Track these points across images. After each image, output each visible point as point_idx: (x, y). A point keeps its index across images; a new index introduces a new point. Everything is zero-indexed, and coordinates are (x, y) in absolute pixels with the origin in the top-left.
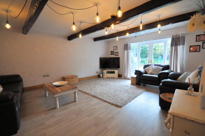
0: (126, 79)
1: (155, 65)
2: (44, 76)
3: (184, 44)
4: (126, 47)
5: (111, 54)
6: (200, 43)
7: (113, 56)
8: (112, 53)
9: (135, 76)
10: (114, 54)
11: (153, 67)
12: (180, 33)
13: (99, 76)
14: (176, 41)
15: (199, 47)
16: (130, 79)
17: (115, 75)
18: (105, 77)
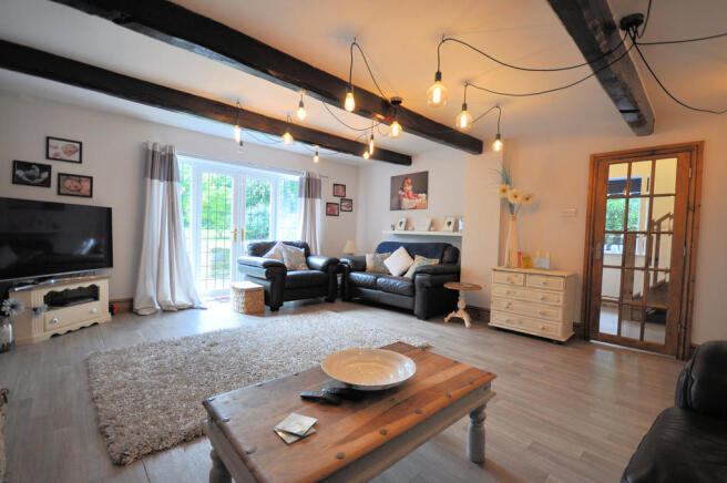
3: (320, 198)
15: (336, 206)
16: (191, 308)
17: (97, 310)
18: (39, 334)
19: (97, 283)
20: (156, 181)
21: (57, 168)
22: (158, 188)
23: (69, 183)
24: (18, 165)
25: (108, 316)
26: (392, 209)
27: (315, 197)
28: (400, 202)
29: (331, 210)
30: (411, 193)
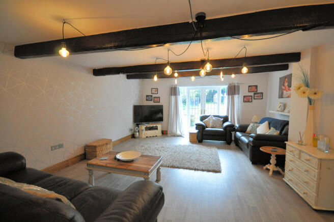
0: (174, 136)
1: (214, 116)
2: (54, 148)
3: (239, 94)
4: (174, 91)
5: (147, 100)
6: (252, 94)
7: (151, 103)
8: (149, 98)
9: (196, 131)
10: (152, 100)
11: (214, 119)
12: (236, 82)
13: (133, 136)
14: (233, 90)
15: (251, 97)
16: (181, 136)
17: (158, 132)
18: (144, 136)
19: (157, 125)
20: (173, 96)
21: (154, 96)
22: (173, 97)
23: (156, 99)
24: (147, 96)
25: (161, 134)
26: (279, 98)
27: (235, 94)
28: (282, 93)
29: (247, 99)
30: (287, 87)
